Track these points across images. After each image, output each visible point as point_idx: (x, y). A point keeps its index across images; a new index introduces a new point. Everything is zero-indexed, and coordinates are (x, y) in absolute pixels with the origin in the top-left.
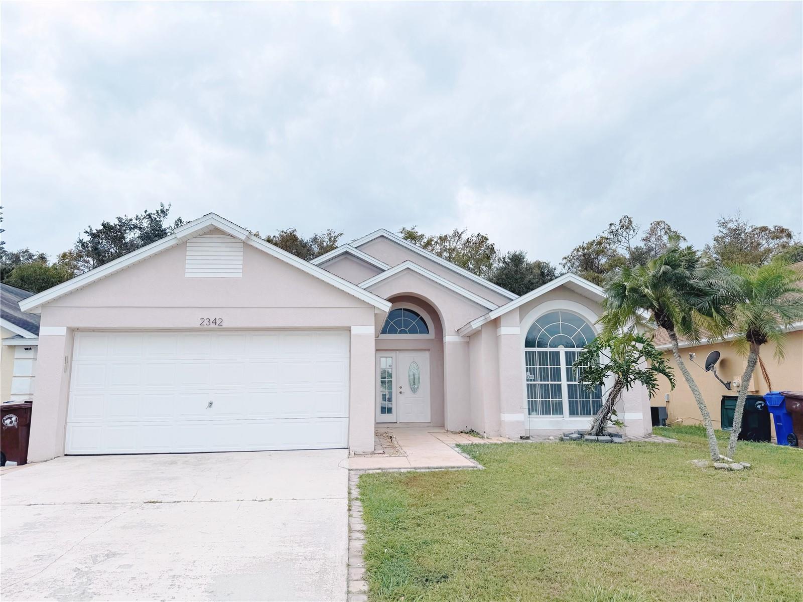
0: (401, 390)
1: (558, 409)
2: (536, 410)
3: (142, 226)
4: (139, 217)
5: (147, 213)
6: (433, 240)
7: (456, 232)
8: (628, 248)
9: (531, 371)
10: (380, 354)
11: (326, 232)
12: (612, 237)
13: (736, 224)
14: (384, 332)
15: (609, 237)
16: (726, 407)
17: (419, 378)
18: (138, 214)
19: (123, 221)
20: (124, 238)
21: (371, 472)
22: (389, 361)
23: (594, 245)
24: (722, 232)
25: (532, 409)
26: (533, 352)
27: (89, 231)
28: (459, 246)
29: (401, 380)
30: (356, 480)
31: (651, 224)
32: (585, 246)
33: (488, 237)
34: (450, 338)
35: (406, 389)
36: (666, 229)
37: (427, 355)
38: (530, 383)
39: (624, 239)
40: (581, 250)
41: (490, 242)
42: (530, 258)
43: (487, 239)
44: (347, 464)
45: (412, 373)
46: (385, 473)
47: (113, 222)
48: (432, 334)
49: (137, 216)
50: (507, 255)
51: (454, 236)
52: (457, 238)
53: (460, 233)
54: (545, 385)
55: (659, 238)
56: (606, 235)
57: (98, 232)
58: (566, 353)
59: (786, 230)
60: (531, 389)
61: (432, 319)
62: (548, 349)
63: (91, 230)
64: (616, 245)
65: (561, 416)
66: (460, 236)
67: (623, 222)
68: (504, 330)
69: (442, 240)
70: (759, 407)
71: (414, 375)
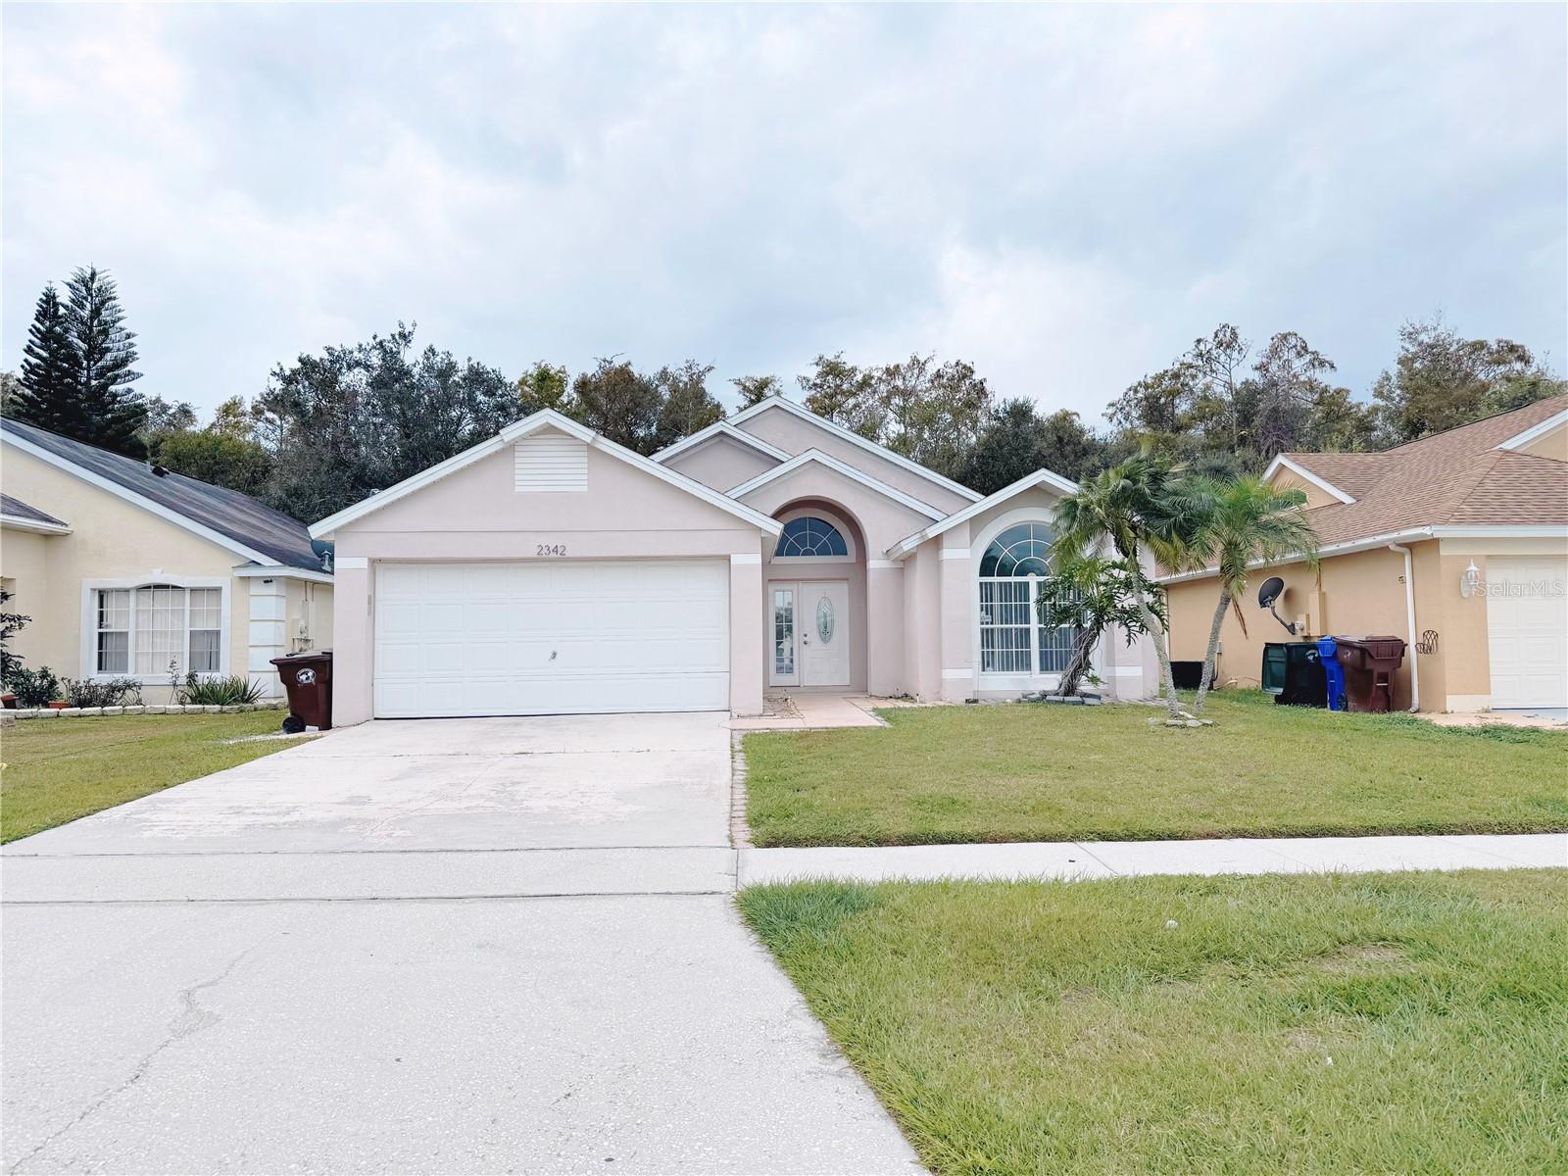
0: (806, 639)
1: (1024, 663)
2: (993, 667)
3: (369, 363)
4: (363, 347)
5: (378, 340)
6: (872, 378)
7: (915, 361)
8: (1229, 386)
9: (988, 610)
10: (772, 587)
11: (683, 365)
12: (1200, 363)
13: (1433, 334)
14: (779, 553)
15: (1195, 363)
16: (1271, 659)
17: (832, 621)
18: (361, 342)
19: (336, 354)
20: (337, 381)
21: (757, 732)
22: (788, 597)
23: (1167, 378)
24: (1408, 351)
25: (986, 663)
26: (991, 583)
27: (278, 371)
28: (923, 384)
29: (805, 623)
30: (738, 737)
31: (1273, 339)
32: (1149, 381)
33: (974, 369)
34: (875, 564)
35: (814, 637)
36: (1299, 348)
37: (844, 587)
38: (983, 626)
39: (1221, 368)
40: (1142, 390)
41: (977, 377)
42: (1044, 410)
43: (972, 372)
44: (729, 724)
45: (821, 614)
46: (773, 732)
47: (318, 354)
48: (851, 557)
49: (361, 346)
50: (1002, 406)
51: (910, 368)
52: (916, 371)
53: (922, 361)
54: (1007, 630)
55: (1286, 365)
56: (1189, 359)
57: (294, 372)
58: (1039, 583)
59: (1518, 347)
60: (987, 636)
61: (852, 533)
62: (1013, 579)
63: (281, 369)
64: (1209, 379)
65: (1029, 672)
66: (922, 370)
67: (1221, 335)
68: (947, 553)
69: (890, 375)
70: (1311, 658)
71: (825, 616)
